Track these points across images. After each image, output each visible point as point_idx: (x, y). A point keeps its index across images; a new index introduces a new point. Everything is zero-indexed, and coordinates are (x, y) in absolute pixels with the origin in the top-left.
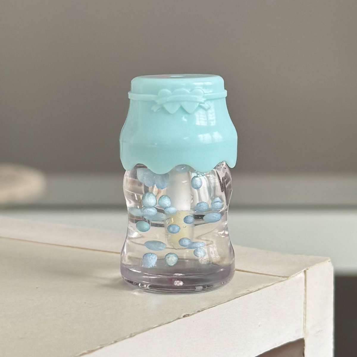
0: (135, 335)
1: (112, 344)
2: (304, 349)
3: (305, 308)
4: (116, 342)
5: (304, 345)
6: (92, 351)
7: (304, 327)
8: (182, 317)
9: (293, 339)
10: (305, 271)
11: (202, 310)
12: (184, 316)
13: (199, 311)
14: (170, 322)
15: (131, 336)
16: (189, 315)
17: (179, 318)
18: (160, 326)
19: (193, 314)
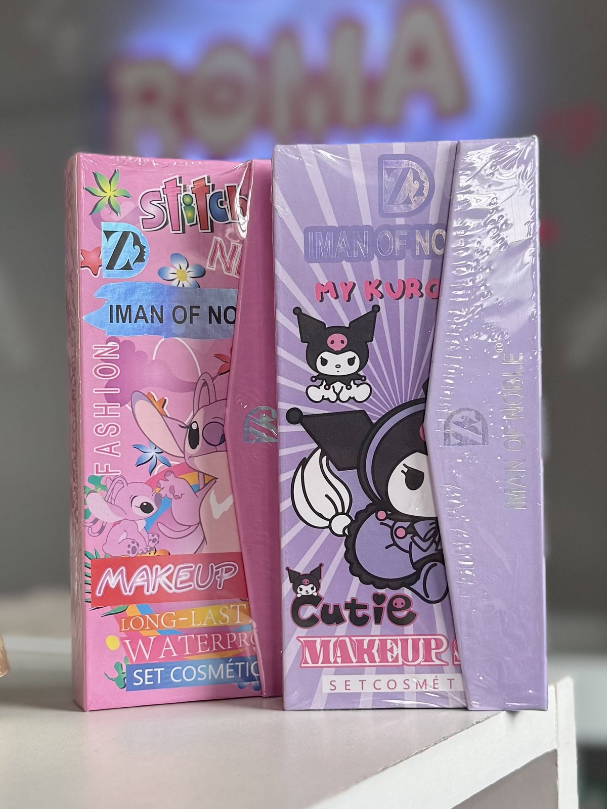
0: (447, 739)
1: (433, 745)
2: (557, 760)
3: (557, 720)
4: (436, 744)
5: (557, 756)
6: (422, 751)
7: (557, 738)
8: (475, 723)
9: (549, 750)
10: (555, 685)
12: (477, 723)
13: (486, 719)
14: (468, 728)
15: (444, 740)
16: (480, 722)
17: (474, 725)
18: (462, 731)
19: (483, 721)
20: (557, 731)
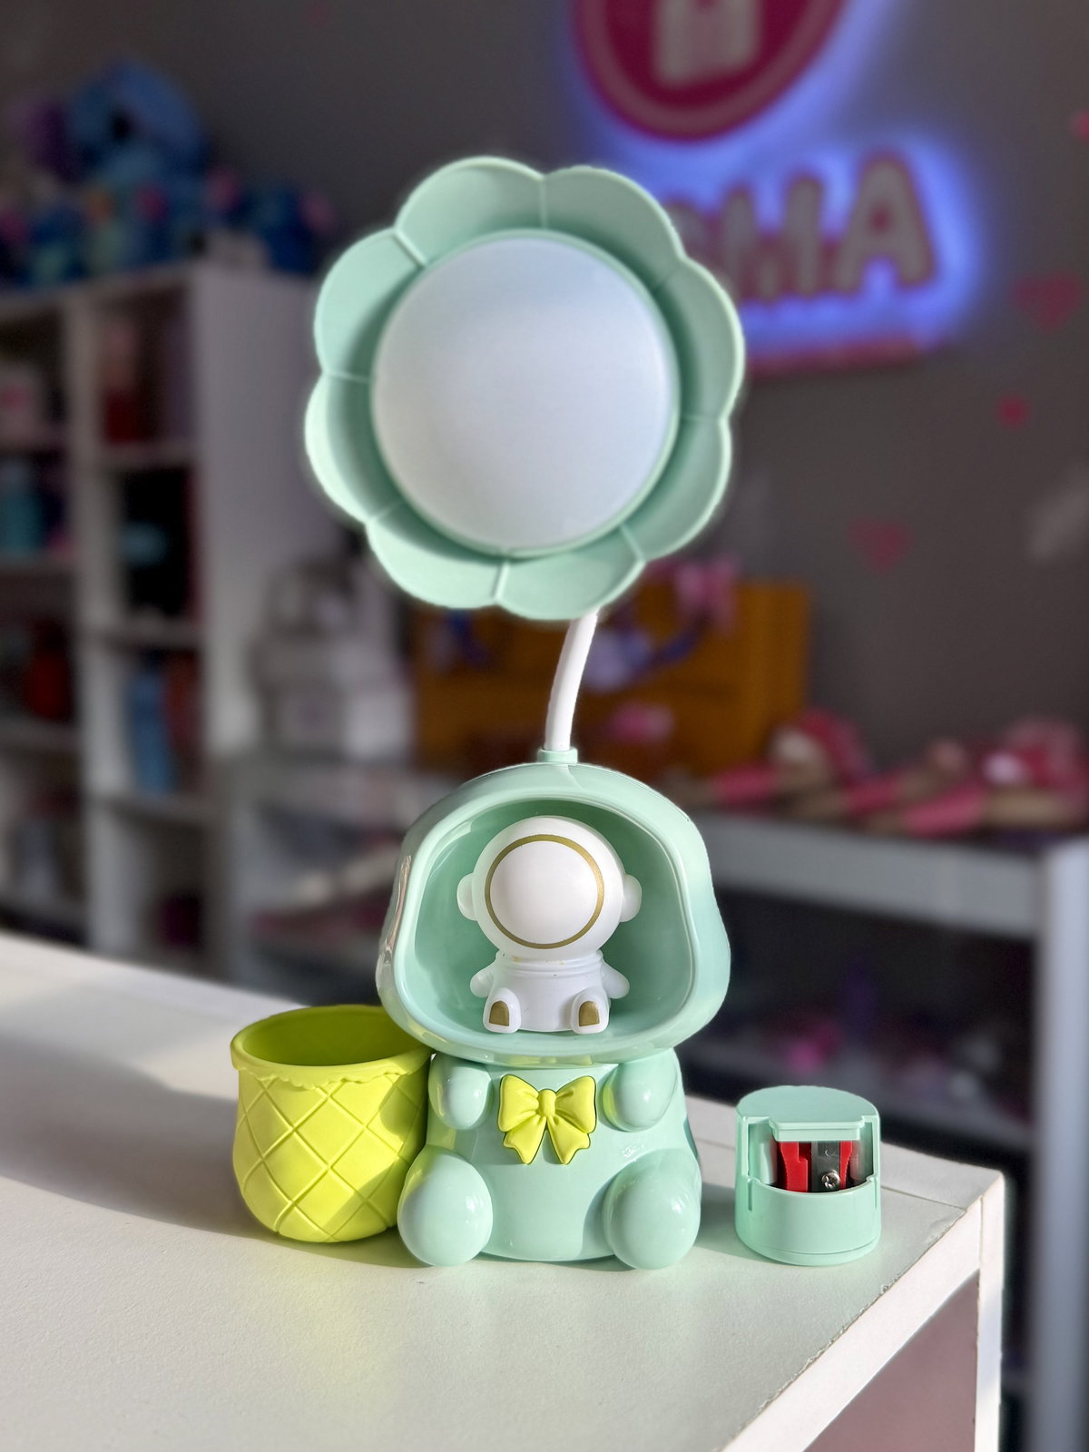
2: (978, 1283)
4: (833, 1342)
5: (979, 1278)
9: (971, 1275)
10: (982, 1200)
11: (899, 1278)
12: (885, 1291)
13: (896, 1280)
14: (873, 1303)
15: (844, 1332)
17: (881, 1295)
18: (866, 1310)
20: (981, 1250)
